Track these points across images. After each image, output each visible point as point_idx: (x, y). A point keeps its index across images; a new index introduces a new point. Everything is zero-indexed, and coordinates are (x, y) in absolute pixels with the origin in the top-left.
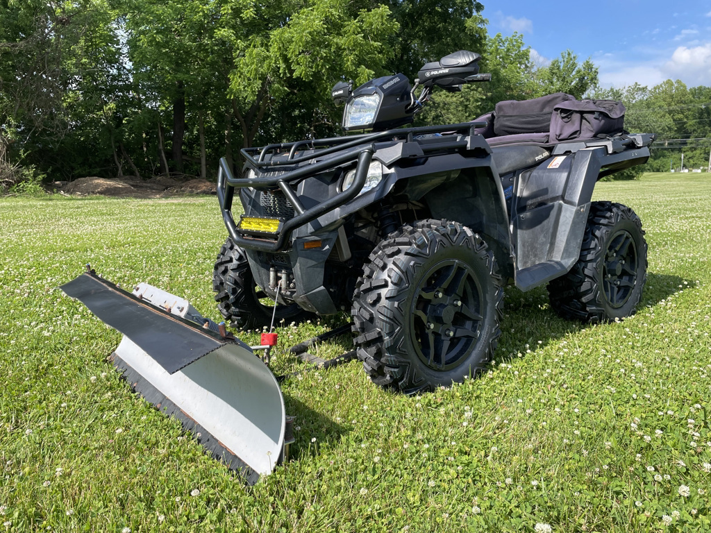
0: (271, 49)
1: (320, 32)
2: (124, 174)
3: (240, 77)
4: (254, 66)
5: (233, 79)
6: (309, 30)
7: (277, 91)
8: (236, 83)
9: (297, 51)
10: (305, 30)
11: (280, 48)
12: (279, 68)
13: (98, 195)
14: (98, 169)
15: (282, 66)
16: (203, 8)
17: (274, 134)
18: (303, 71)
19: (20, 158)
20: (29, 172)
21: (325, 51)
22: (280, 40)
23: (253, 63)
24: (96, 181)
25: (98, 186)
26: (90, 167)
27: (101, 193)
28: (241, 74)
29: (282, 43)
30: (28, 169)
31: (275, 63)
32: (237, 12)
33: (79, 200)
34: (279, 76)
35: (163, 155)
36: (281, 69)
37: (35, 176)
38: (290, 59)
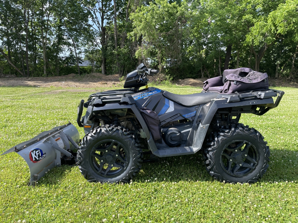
0: (268, 21)
1: (294, 10)
2: (204, 77)
3: (251, 36)
4: (258, 30)
5: (248, 37)
6: (288, 10)
7: (268, 40)
8: (249, 38)
9: (280, 20)
10: (285, 10)
11: (272, 20)
12: (272, 29)
13: (189, 85)
14: (195, 75)
15: (273, 28)
16: (239, 8)
17: (273, 58)
18: (282, 30)
19: (166, 72)
20: (167, 77)
21: (295, 19)
22: (273, 16)
23: (257, 29)
24: (190, 80)
25: (190, 82)
26: (192, 74)
27: (190, 85)
28: (252, 34)
29: (274, 18)
30: (168, 75)
31: (270, 27)
32: (254, 7)
33: (181, 87)
34: (271, 33)
35: (220, 69)
36: (273, 29)
37: (170, 78)
38: (276, 25)
